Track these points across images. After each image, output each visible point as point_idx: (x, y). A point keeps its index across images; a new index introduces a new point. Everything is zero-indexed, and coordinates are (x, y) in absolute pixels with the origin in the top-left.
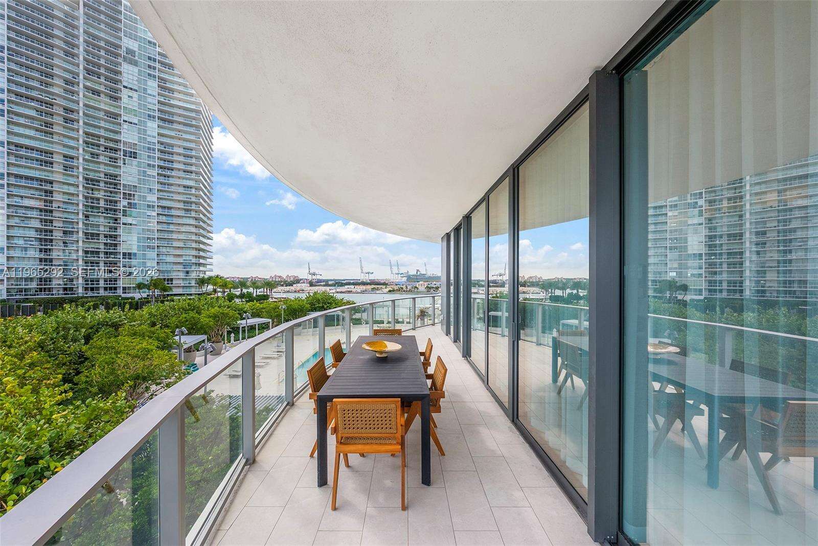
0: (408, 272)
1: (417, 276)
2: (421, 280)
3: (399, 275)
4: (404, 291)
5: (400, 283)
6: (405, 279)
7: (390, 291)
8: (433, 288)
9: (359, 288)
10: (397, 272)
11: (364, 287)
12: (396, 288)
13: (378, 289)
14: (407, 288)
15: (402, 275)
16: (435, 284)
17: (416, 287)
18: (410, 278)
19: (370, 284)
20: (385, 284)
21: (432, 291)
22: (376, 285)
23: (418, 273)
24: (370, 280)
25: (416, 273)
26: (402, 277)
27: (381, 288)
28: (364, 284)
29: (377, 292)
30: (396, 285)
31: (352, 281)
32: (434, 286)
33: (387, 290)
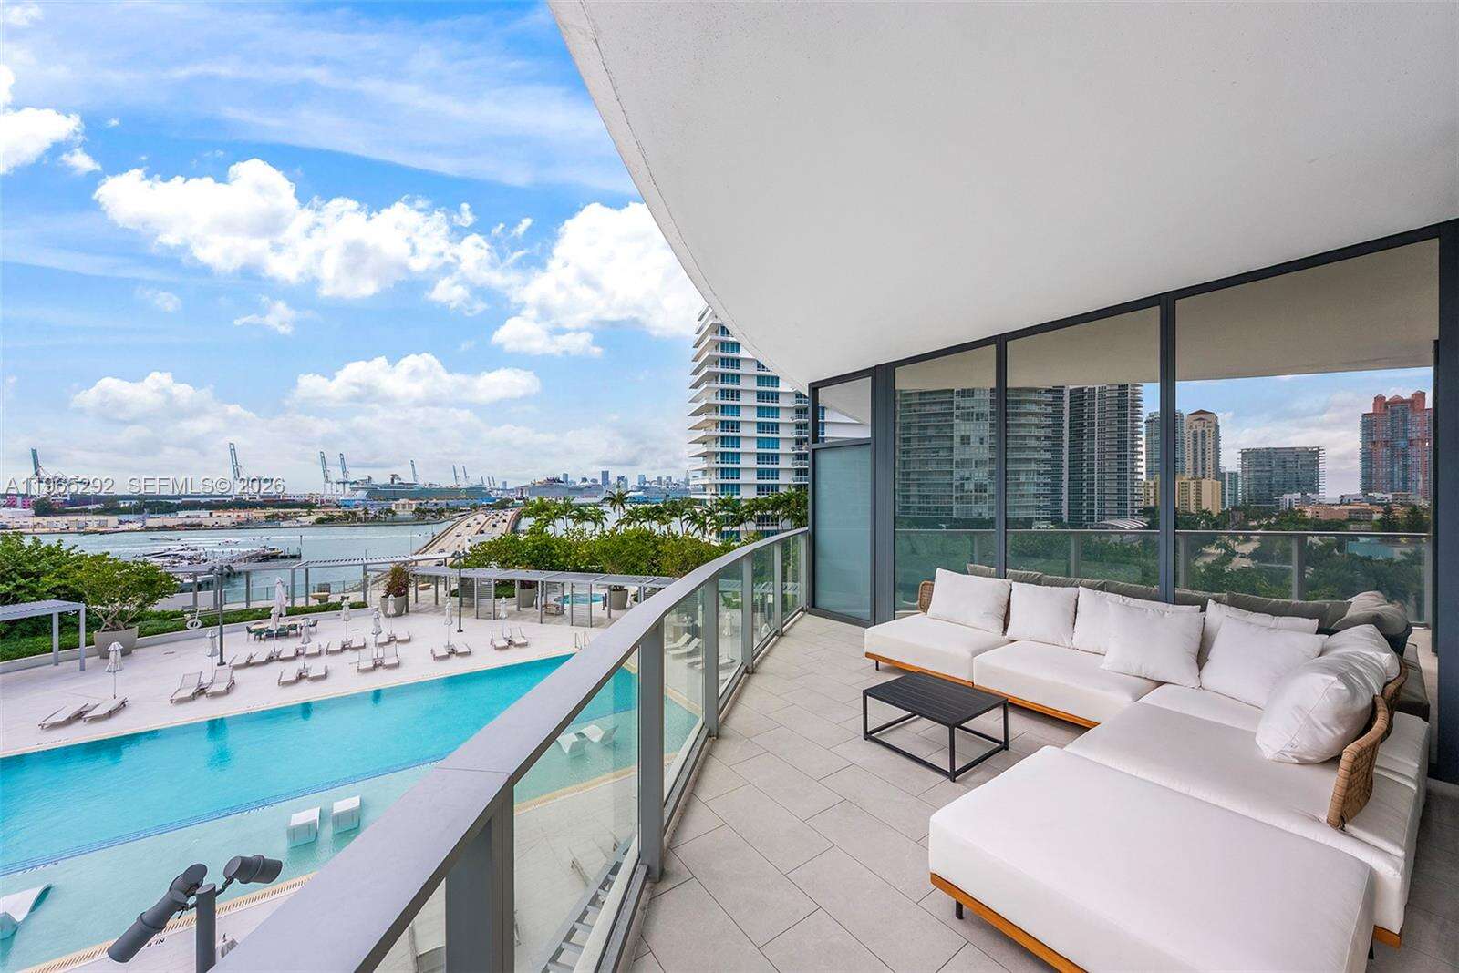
0: (370, 478)
1: (392, 487)
2: (404, 495)
3: (348, 486)
4: (360, 520)
5: (347, 503)
6: (361, 494)
7: (320, 521)
8: (431, 511)
9: (225, 517)
10: (341, 478)
11: (243, 514)
12: (337, 513)
13: (286, 517)
14: (366, 512)
15: (355, 486)
16: (436, 504)
17: (390, 511)
18: (374, 492)
19: (262, 506)
20: (308, 505)
21: (428, 517)
22: (279, 508)
23: (395, 481)
24: (262, 497)
25: (390, 481)
26: (357, 489)
27: (296, 515)
28: (241, 505)
29: (284, 524)
30: (339, 507)
31: (202, 500)
32: (434, 508)
33: (313, 518)
